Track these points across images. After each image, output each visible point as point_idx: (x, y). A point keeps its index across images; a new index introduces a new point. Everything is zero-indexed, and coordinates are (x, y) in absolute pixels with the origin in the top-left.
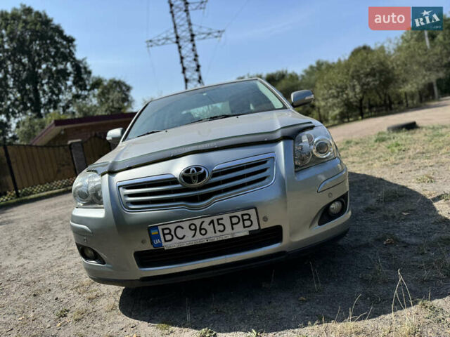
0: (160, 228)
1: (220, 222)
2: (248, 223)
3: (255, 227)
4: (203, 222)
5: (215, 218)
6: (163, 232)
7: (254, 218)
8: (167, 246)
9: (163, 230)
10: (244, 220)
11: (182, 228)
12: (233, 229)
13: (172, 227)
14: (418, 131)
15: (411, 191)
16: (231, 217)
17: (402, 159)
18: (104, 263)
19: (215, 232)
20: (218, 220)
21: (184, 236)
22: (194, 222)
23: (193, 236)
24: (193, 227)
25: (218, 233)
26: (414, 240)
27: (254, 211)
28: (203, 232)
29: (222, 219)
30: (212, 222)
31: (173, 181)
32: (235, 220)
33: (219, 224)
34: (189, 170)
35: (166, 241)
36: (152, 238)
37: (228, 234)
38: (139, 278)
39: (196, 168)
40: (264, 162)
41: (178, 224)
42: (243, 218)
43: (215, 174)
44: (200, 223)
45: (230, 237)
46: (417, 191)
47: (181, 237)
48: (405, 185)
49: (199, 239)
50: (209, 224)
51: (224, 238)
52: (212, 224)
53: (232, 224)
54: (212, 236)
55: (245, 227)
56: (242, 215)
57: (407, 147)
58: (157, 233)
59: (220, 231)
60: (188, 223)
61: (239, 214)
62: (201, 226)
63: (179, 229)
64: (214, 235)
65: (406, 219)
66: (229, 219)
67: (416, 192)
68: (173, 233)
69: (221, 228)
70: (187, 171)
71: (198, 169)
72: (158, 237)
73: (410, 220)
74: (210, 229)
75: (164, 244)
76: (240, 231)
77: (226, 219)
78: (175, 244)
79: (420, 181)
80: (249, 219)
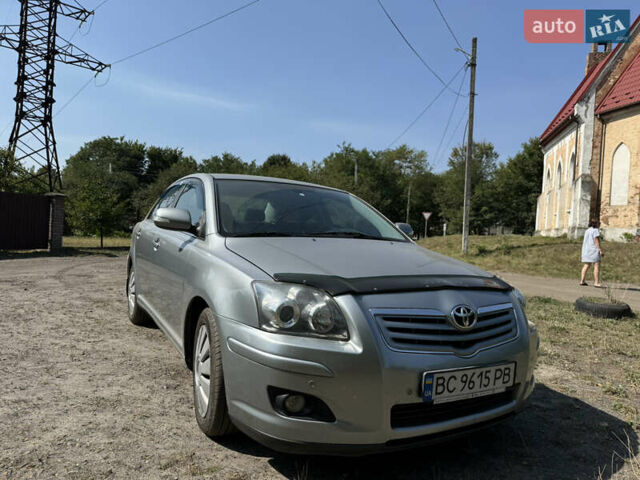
1: (488, 374)
3: (511, 383)
4: (474, 374)
6: (437, 382)
7: (512, 373)
9: (438, 379)
10: (504, 375)
12: (494, 384)
13: (447, 377)
16: (497, 370)
18: (332, 419)
19: (481, 386)
20: (486, 372)
21: (455, 389)
22: (466, 372)
23: (462, 390)
24: (464, 379)
25: (483, 388)
27: (514, 365)
28: (471, 385)
29: (489, 371)
32: (499, 374)
33: (486, 377)
35: (437, 393)
37: (490, 389)
40: (507, 312)
41: (453, 374)
42: (504, 372)
43: (479, 318)
44: (471, 375)
45: (490, 393)
47: (452, 389)
49: (466, 394)
50: (478, 377)
51: (486, 394)
53: (496, 379)
55: (504, 383)
56: (505, 369)
58: (431, 382)
59: (484, 385)
62: (471, 378)
63: (452, 379)
64: (479, 389)
66: (495, 372)
70: (458, 310)
71: (468, 310)
72: (431, 387)
74: (478, 382)
75: (434, 397)
76: (499, 387)
77: (492, 372)
78: (444, 398)
80: (508, 375)
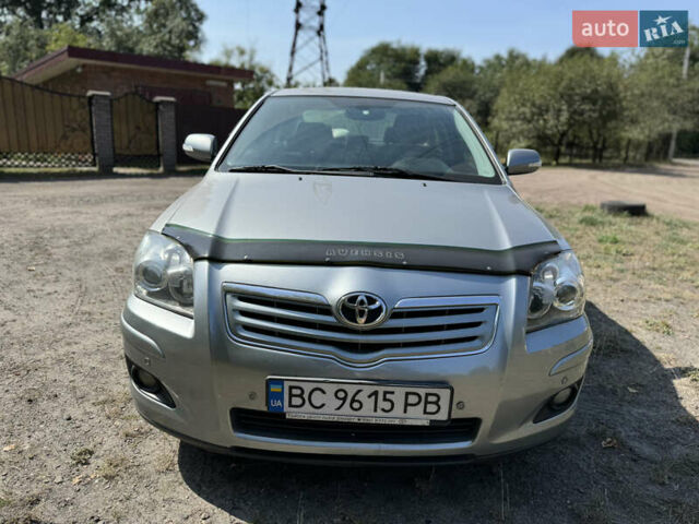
0: (287, 385)
1: (388, 396)
2: (432, 408)
3: (442, 416)
4: (359, 391)
5: (381, 390)
6: (290, 391)
7: (444, 403)
8: (292, 414)
9: (291, 388)
10: (427, 402)
11: (324, 392)
12: (405, 412)
13: (307, 388)
14: (645, 221)
15: (638, 343)
16: (407, 394)
17: (622, 271)
18: (173, 405)
19: (375, 410)
20: (385, 393)
21: (323, 405)
22: (345, 387)
23: (338, 409)
24: (341, 395)
25: (380, 413)
26: (646, 450)
27: (448, 391)
28: (356, 405)
29: (392, 393)
30: (375, 393)
31: (324, 309)
32: (413, 399)
33: (385, 399)
34: (357, 297)
35: (291, 405)
36: (269, 396)
37: (397, 417)
38: (228, 446)
39: (367, 297)
40: (480, 310)
41: (320, 385)
42: (426, 398)
43: (396, 315)
44: (355, 391)
45: (397, 422)
46: (647, 345)
47: (318, 405)
48: (628, 327)
49: (347, 414)
50: (370, 396)
51: (387, 422)
52: (373, 397)
53: (407, 405)
54: (368, 414)
55: (425, 412)
56: (427, 395)
57: (631, 249)
58: (280, 390)
59: (383, 410)
60: (336, 387)
61: (422, 391)
62: (354, 396)
63: (318, 392)
64: (373, 414)
65: (634, 402)
66: (404, 396)
67: (645, 348)
68: (306, 396)
69: (387, 406)
70: (353, 299)
71: (371, 301)
72: (280, 396)
73: (639, 404)
74: (369, 404)
75: (286, 409)
76: (417, 417)
77: (399, 394)
78: (305, 413)
79: (652, 327)
80: (436, 403)
